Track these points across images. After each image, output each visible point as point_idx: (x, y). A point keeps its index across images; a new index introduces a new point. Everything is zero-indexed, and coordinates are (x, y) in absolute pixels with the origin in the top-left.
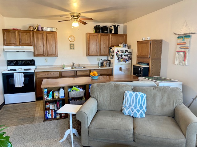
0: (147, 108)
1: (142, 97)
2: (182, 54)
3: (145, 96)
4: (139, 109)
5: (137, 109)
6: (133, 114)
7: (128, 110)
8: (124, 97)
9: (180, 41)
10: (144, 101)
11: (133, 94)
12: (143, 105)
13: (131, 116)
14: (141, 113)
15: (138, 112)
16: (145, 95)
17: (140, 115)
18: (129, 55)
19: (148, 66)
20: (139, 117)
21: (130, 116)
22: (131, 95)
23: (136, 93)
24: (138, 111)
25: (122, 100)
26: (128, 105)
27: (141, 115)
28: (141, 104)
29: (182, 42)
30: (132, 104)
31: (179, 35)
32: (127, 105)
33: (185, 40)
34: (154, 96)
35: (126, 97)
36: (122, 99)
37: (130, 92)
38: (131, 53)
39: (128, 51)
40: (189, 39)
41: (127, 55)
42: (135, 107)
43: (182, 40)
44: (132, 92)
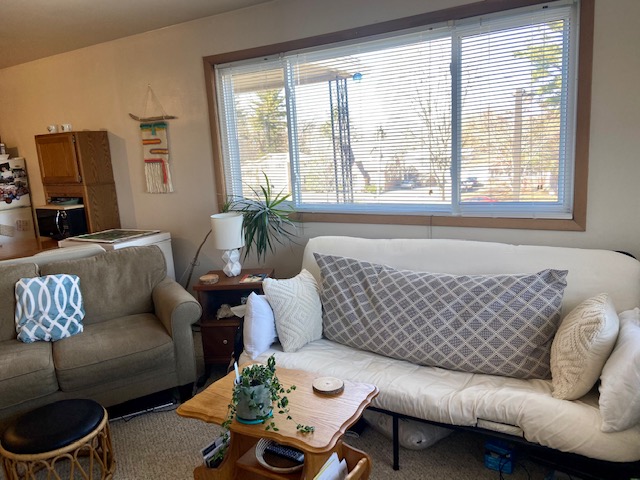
0: (84, 308)
1: (68, 286)
2: (158, 166)
3: (75, 282)
4: (65, 316)
5: (59, 317)
6: (50, 333)
7: (35, 328)
8: (17, 297)
9: (147, 135)
10: (76, 293)
11: (40, 283)
12: (73, 305)
13: (46, 339)
14: (72, 323)
15: (64, 325)
16: (75, 279)
17: (68, 329)
18: (16, 180)
19: (82, 206)
20: (69, 335)
21: (42, 340)
22: (35, 289)
23: (51, 279)
24: (62, 321)
25: (12, 308)
26: (32, 316)
27: (72, 329)
28: (68, 303)
29: (152, 137)
30: (41, 309)
31: (141, 120)
32: (30, 317)
33: (157, 133)
34: (101, 276)
35: (21, 296)
36: (12, 304)
37: (31, 281)
38: (22, 172)
39: (12, 166)
40: (164, 132)
41: (11, 180)
42: (53, 315)
43: (150, 132)
44: (37, 279)
